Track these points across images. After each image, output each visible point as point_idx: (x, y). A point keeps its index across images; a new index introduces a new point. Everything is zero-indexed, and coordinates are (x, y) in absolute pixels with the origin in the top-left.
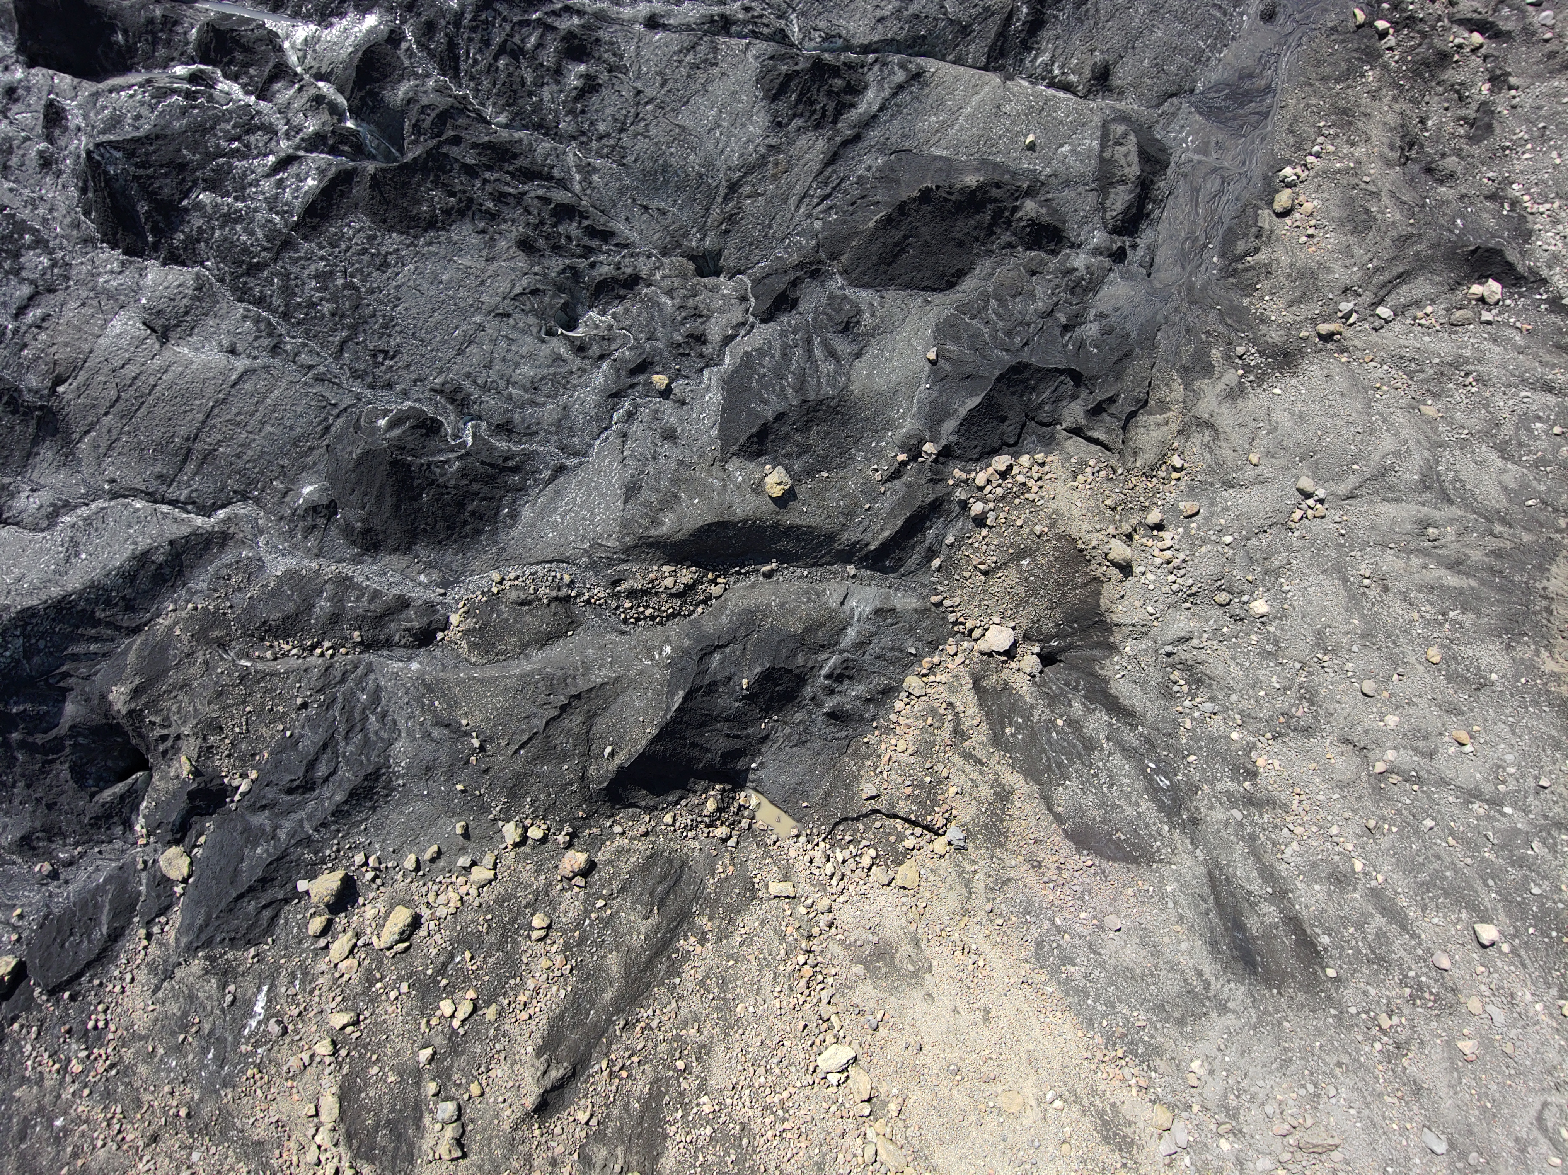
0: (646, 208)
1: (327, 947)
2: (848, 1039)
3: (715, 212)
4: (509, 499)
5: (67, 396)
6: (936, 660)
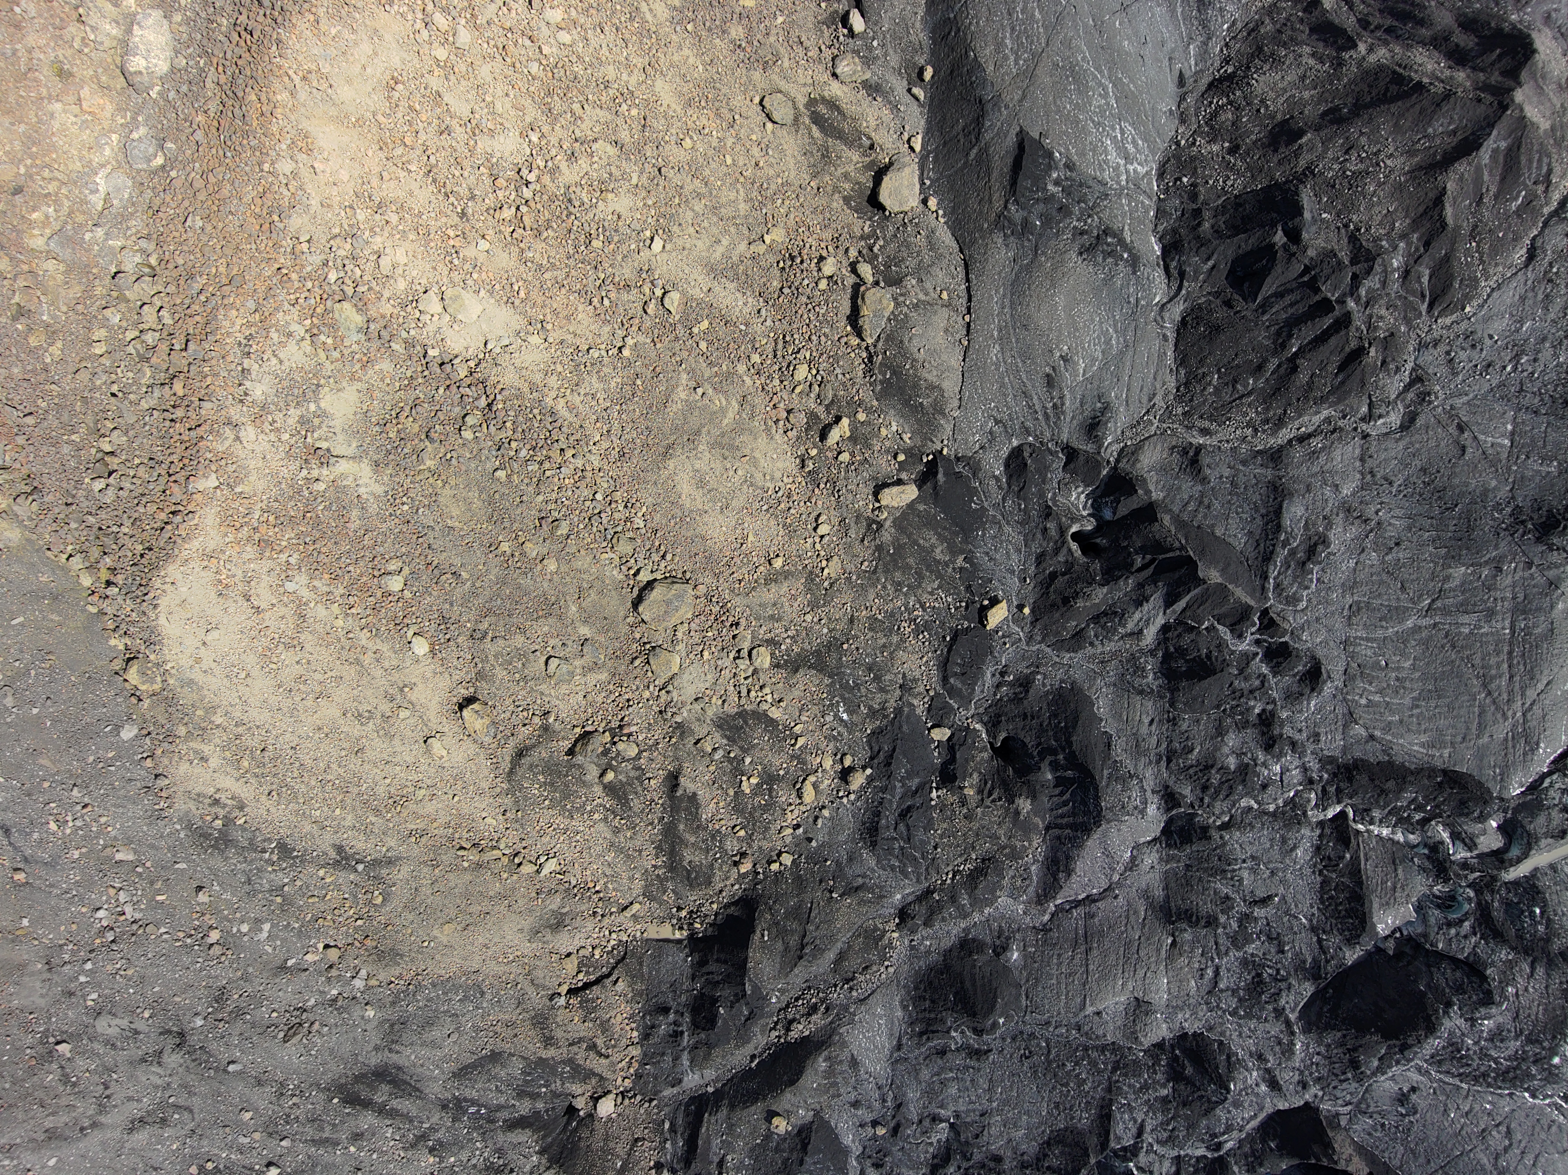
1: (835, 755)
4: (914, 1015)
5: (1164, 936)
6: (632, 1071)
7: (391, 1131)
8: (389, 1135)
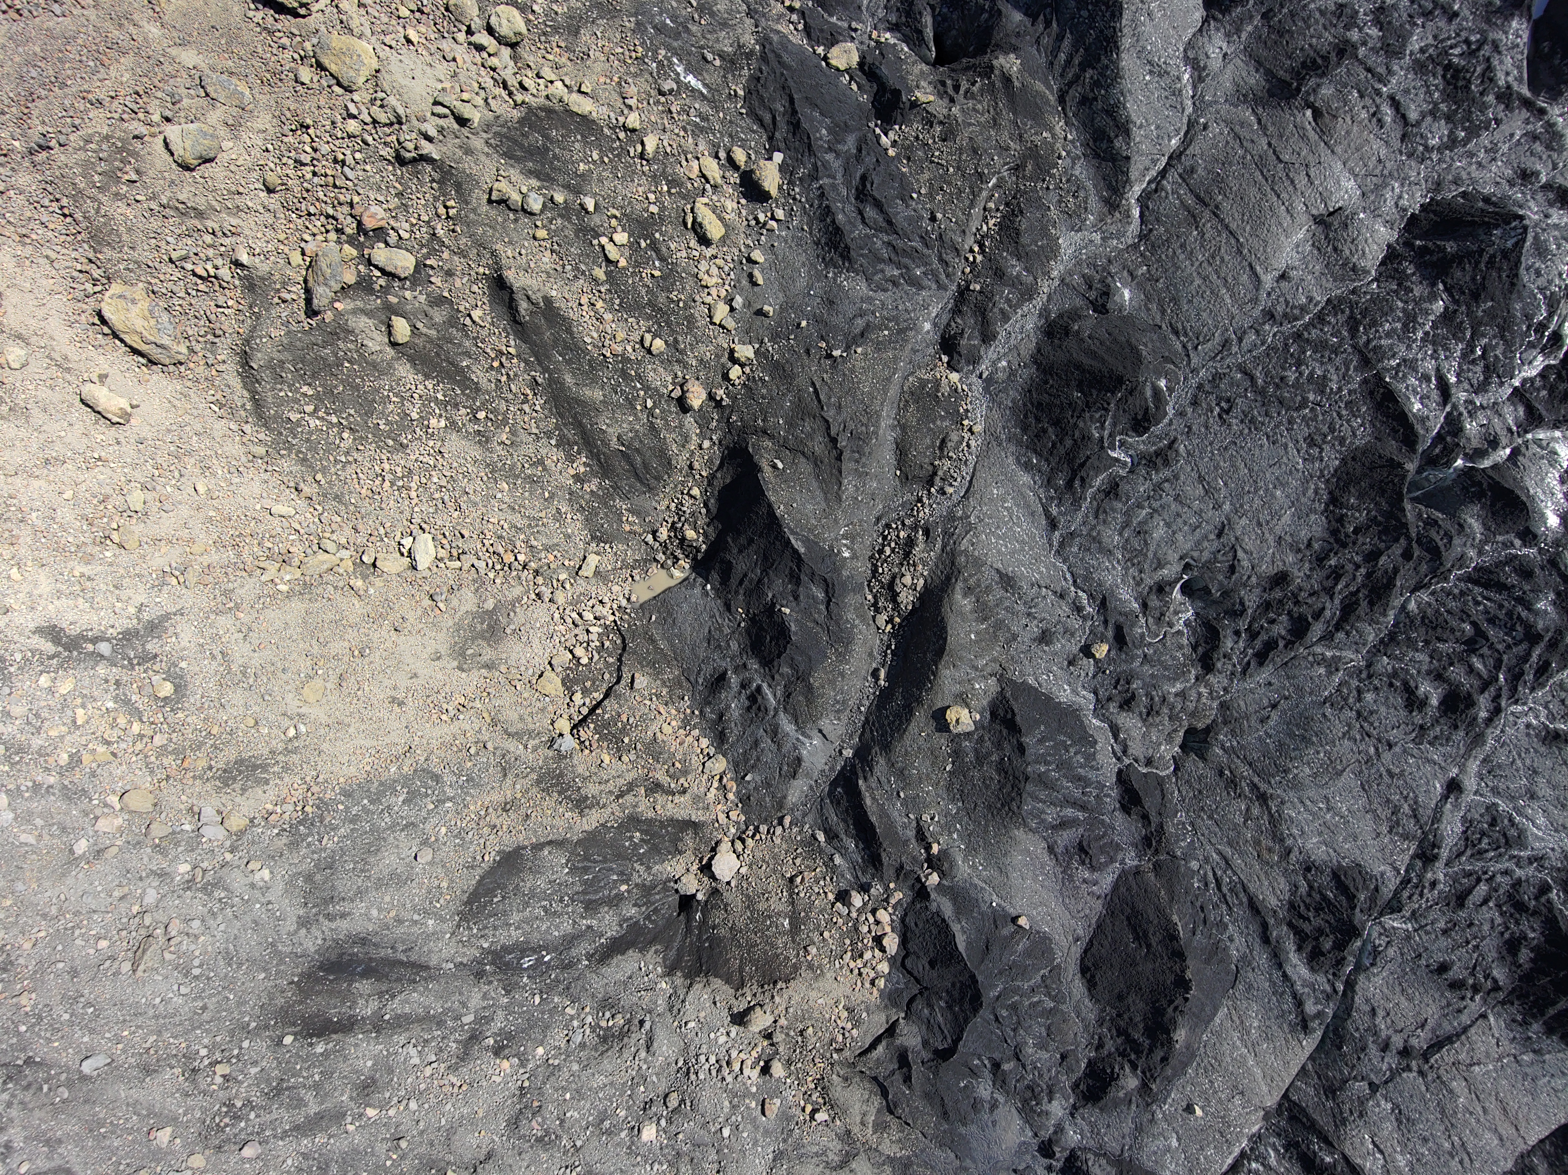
0: (1274, 706)
1: (717, 157)
2: (435, 569)
3: (1245, 771)
4: (1045, 467)
5: (1299, 116)
6: (731, 796)
7: (413, 1052)
8: (416, 1061)
